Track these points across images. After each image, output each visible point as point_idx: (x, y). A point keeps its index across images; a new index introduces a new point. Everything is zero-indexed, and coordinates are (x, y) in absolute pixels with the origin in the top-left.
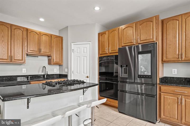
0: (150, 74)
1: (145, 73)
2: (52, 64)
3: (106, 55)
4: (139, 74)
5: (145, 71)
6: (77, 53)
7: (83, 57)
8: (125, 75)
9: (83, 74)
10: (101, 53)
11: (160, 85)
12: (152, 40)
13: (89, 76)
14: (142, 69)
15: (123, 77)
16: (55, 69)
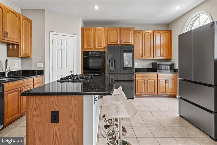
0: (131, 67)
1: (128, 66)
2: (20, 56)
3: (91, 50)
4: (124, 67)
5: (128, 65)
6: (58, 44)
7: (66, 50)
8: (112, 68)
9: (65, 69)
10: (85, 47)
11: (135, 74)
12: (131, 44)
13: (73, 71)
14: (126, 63)
15: (110, 70)
16: (16, 64)
